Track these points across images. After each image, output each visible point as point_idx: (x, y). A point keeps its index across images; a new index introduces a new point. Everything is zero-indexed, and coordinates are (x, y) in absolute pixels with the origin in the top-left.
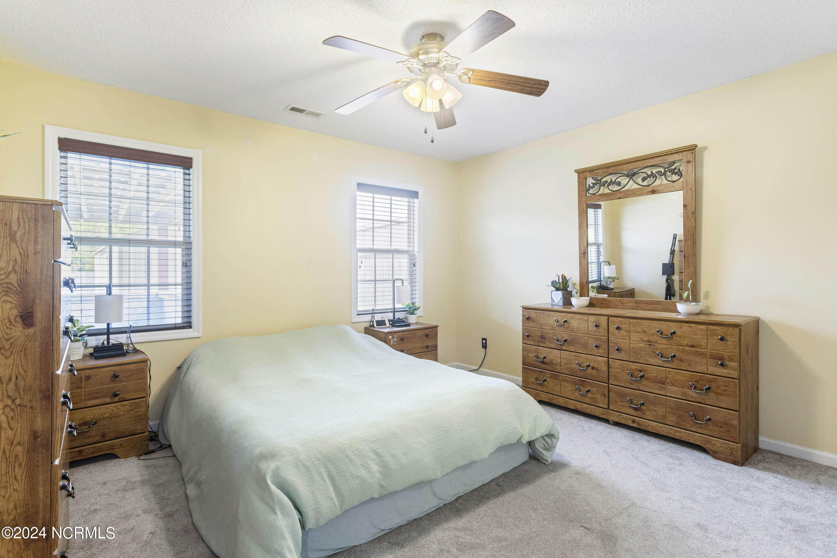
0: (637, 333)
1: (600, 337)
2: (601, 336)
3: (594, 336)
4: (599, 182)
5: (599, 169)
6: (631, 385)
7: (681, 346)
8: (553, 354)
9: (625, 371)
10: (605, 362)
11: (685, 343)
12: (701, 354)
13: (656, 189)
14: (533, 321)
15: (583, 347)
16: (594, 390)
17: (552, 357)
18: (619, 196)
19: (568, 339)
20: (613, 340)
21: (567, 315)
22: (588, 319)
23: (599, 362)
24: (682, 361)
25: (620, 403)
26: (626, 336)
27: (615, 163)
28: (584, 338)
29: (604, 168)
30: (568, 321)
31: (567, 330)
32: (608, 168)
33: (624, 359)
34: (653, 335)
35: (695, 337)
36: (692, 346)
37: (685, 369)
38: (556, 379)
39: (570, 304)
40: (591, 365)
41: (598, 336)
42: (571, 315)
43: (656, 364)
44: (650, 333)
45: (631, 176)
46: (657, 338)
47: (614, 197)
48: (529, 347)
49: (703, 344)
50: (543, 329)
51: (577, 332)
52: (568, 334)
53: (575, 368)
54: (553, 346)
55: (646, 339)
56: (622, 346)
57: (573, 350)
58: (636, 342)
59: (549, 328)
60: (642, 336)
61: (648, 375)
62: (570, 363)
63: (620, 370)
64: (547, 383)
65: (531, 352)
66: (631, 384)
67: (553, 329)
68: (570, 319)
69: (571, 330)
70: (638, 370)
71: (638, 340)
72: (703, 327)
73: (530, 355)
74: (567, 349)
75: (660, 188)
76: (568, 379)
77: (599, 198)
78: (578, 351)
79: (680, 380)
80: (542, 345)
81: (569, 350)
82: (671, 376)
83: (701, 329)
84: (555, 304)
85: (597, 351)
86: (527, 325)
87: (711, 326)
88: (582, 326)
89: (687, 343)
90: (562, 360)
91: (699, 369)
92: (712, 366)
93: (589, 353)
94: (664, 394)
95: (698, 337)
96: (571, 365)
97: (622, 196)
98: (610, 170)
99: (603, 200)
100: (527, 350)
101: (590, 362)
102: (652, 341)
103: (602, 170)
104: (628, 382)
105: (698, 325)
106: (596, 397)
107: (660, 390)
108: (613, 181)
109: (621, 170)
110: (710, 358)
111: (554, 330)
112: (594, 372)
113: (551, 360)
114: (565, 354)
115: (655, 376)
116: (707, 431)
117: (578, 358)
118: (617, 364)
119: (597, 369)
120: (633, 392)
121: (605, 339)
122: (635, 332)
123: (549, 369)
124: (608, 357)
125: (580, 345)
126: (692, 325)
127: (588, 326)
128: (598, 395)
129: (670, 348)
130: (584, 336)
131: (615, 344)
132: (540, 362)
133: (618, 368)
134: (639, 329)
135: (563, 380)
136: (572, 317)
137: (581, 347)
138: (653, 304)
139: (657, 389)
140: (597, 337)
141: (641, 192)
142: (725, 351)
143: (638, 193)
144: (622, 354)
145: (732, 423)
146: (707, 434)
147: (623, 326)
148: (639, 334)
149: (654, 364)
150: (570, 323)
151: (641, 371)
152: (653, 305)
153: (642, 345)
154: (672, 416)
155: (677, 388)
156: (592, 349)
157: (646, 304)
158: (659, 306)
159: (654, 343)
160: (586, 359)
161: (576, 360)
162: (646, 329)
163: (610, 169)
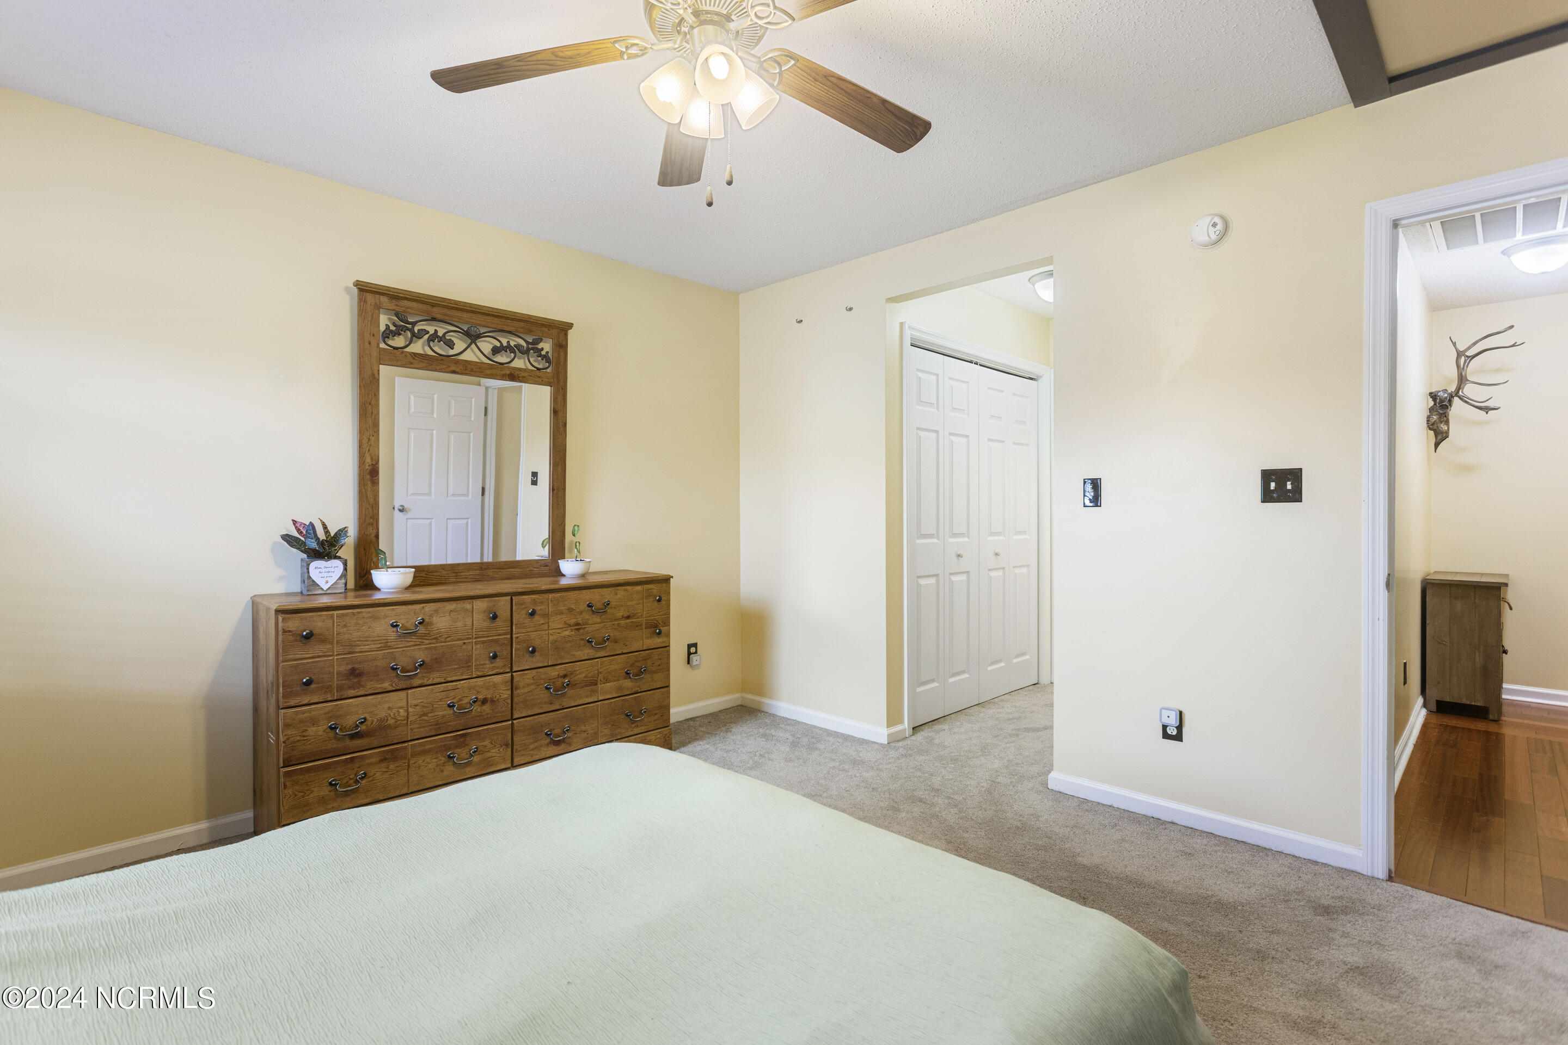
0: (560, 614)
1: (496, 638)
2: (499, 635)
3: (485, 639)
4: (409, 326)
5: (415, 301)
6: (550, 706)
7: (616, 620)
8: (387, 706)
9: (541, 686)
10: (507, 682)
11: (620, 614)
12: (637, 626)
13: (516, 374)
14: (324, 641)
15: (462, 667)
16: (487, 743)
17: (383, 714)
18: (453, 368)
19: (427, 660)
20: (520, 637)
21: (423, 607)
22: (473, 608)
23: (495, 686)
24: (616, 642)
25: (532, 747)
26: (543, 624)
27: (453, 302)
28: (464, 647)
29: (426, 303)
30: (427, 620)
31: (425, 641)
32: (433, 305)
33: (540, 665)
34: (581, 613)
35: (631, 603)
36: (628, 617)
37: (620, 652)
38: (395, 759)
39: (373, 587)
40: (479, 697)
41: (492, 636)
42: (433, 606)
43: (586, 658)
44: (578, 610)
45: (473, 337)
46: (587, 617)
47: (444, 367)
48: (309, 711)
49: (639, 611)
50: (356, 652)
51: (448, 639)
52: (427, 648)
53: (444, 716)
54: (386, 685)
55: (573, 621)
56: (537, 643)
57: (438, 680)
58: (559, 631)
59: (373, 646)
60: (567, 619)
61: (576, 678)
62: (433, 711)
63: (533, 687)
64: (371, 779)
65: (314, 722)
66: (551, 704)
67: (386, 646)
68: (431, 616)
69: (433, 639)
70: (561, 677)
71: (561, 626)
72: (639, 588)
73: (312, 730)
74: (426, 682)
75: (523, 374)
76: (427, 747)
77: (412, 361)
78: (450, 679)
79: (615, 670)
80: (352, 692)
81: (430, 682)
82: (605, 668)
83: (637, 591)
84: (320, 592)
85: (491, 665)
86: (298, 656)
87: (647, 586)
88: (460, 624)
89: (622, 614)
90: (410, 710)
91: (636, 646)
92: (647, 638)
93: (474, 676)
94: (596, 700)
95: (634, 603)
96: (436, 714)
97: (458, 370)
98: (436, 312)
99: (419, 366)
100: (302, 721)
101: (478, 692)
102: (581, 622)
103: (420, 306)
104: (546, 703)
105: (634, 587)
106: (490, 754)
107: (591, 696)
108: (440, 334)
109: (458, 320)
110: (646, 628)
111: (390, 647)
112: (487, 708)
113: (381, 720)
114: (417, 696)
115: (585, 677)
116: (643, 728)
117: (452, 693)
118: (528, 679)
119: (492, 701)
120: (553, 717)
121: (507, 638)
122: (556, 614)
123: (375, 744)
124: (512, 671)
125: (456, 665)
126: (629, 588)
127: (473, 622)
128: (494, 751)
129: (602, 627)
130: (464, 643)
131: (524, 643)
132: (347, 737)
133: (529, 685)
134: (562, 608)
135: (415, 755)
136: (436, 611)
137: (457, 668)
138: (507, 568)
139: (587, 697)
140: (491, 638)
141: (493, 372)
142: (660, 614)
143: (488, 372)
144: (537, 658)
145: (665, 704)
146: (643, 731)
147: (539, 608)
148: (563, 616)
149: (584, 658)
150: (431, 624)
151: (565, 676)
152: (508, 570)
153: (567, 633)
154: (606, 727)
155: (612, 683)
156: (480, 665)
157: (497, 569)
158: (517, 570)
159: (584, 625)
160: (467, 690)
161: (447, 699)
162: (573, 606)
163: (435, 310)
